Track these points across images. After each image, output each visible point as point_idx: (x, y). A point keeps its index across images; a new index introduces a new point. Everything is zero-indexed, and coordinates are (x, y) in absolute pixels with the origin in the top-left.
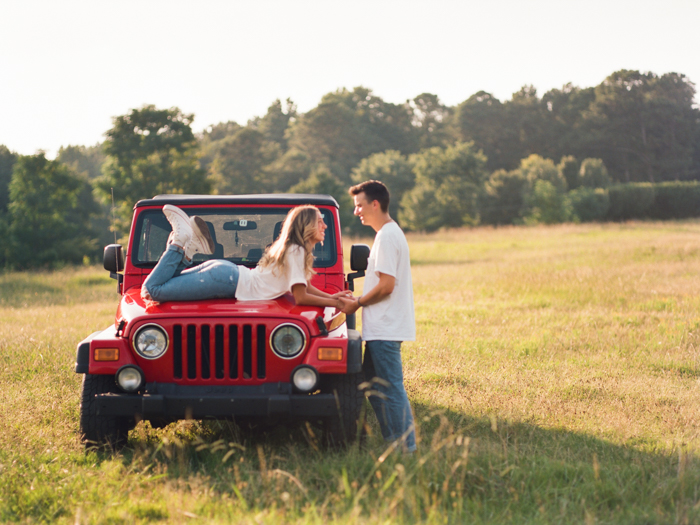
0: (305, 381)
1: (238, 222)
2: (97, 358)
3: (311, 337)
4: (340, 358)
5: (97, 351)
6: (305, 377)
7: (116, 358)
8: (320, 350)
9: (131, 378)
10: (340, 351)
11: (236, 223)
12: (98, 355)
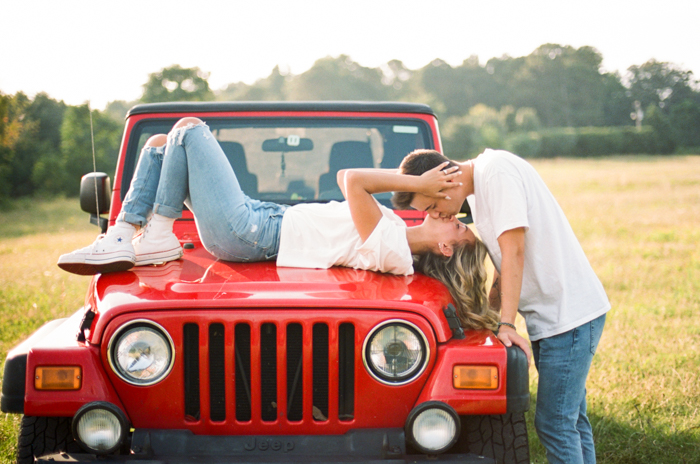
0: (434, 432)
1: (286, 140)
2: (39, 384)
3: (439, 344)
4: (494, 384)
5: (39, 371)
6: (433, 424)
7: (76, 384)
8: (457, 370)
9: (103, 426)
10: (494, 371)
11: (282, 141)
12: (43, 377)
